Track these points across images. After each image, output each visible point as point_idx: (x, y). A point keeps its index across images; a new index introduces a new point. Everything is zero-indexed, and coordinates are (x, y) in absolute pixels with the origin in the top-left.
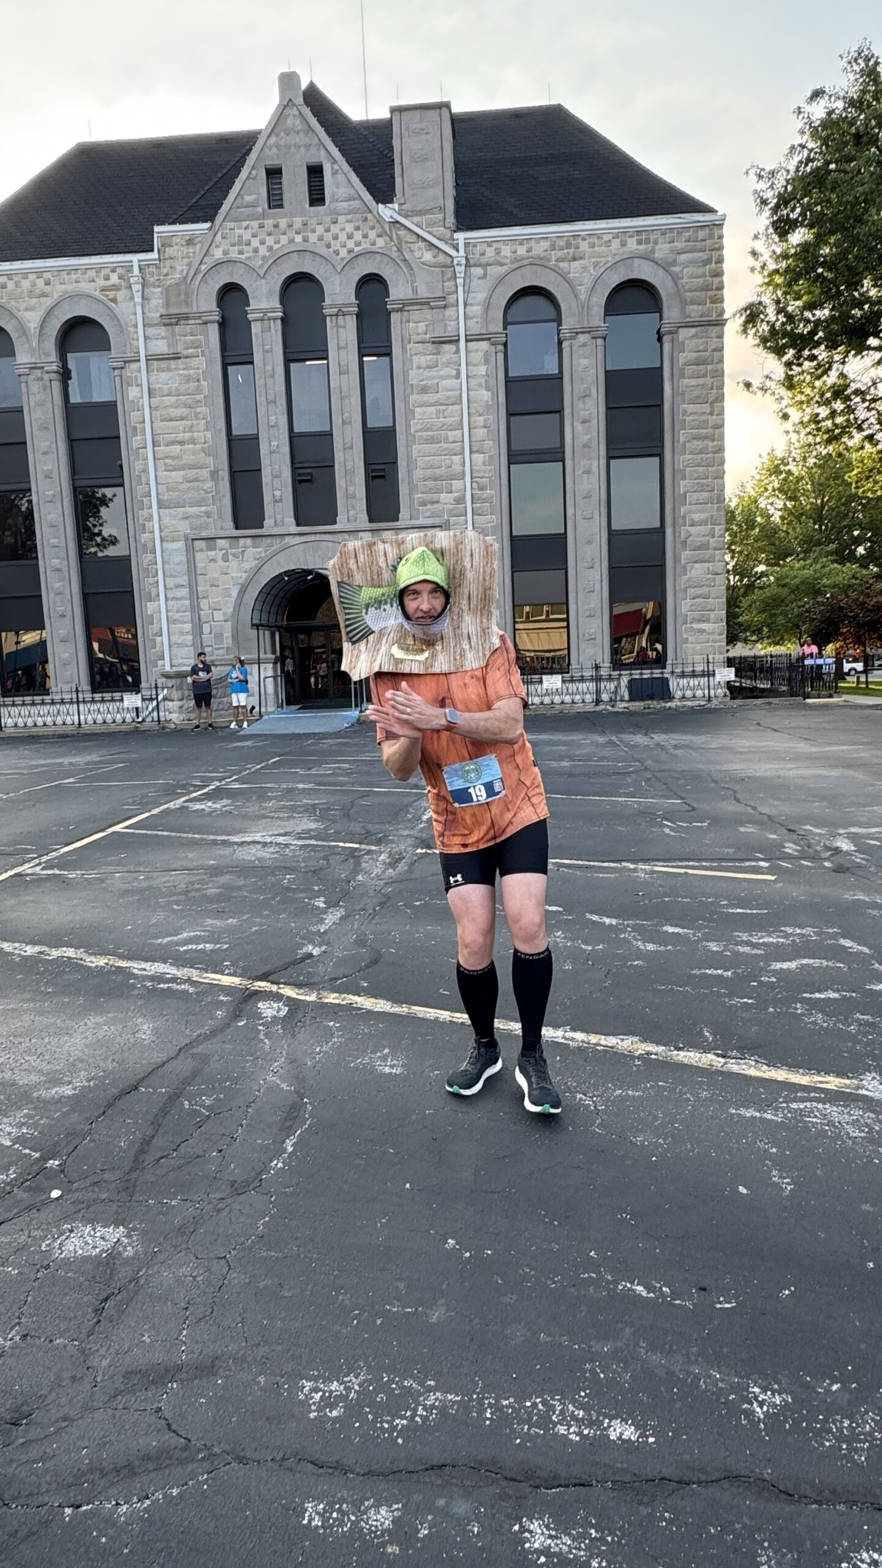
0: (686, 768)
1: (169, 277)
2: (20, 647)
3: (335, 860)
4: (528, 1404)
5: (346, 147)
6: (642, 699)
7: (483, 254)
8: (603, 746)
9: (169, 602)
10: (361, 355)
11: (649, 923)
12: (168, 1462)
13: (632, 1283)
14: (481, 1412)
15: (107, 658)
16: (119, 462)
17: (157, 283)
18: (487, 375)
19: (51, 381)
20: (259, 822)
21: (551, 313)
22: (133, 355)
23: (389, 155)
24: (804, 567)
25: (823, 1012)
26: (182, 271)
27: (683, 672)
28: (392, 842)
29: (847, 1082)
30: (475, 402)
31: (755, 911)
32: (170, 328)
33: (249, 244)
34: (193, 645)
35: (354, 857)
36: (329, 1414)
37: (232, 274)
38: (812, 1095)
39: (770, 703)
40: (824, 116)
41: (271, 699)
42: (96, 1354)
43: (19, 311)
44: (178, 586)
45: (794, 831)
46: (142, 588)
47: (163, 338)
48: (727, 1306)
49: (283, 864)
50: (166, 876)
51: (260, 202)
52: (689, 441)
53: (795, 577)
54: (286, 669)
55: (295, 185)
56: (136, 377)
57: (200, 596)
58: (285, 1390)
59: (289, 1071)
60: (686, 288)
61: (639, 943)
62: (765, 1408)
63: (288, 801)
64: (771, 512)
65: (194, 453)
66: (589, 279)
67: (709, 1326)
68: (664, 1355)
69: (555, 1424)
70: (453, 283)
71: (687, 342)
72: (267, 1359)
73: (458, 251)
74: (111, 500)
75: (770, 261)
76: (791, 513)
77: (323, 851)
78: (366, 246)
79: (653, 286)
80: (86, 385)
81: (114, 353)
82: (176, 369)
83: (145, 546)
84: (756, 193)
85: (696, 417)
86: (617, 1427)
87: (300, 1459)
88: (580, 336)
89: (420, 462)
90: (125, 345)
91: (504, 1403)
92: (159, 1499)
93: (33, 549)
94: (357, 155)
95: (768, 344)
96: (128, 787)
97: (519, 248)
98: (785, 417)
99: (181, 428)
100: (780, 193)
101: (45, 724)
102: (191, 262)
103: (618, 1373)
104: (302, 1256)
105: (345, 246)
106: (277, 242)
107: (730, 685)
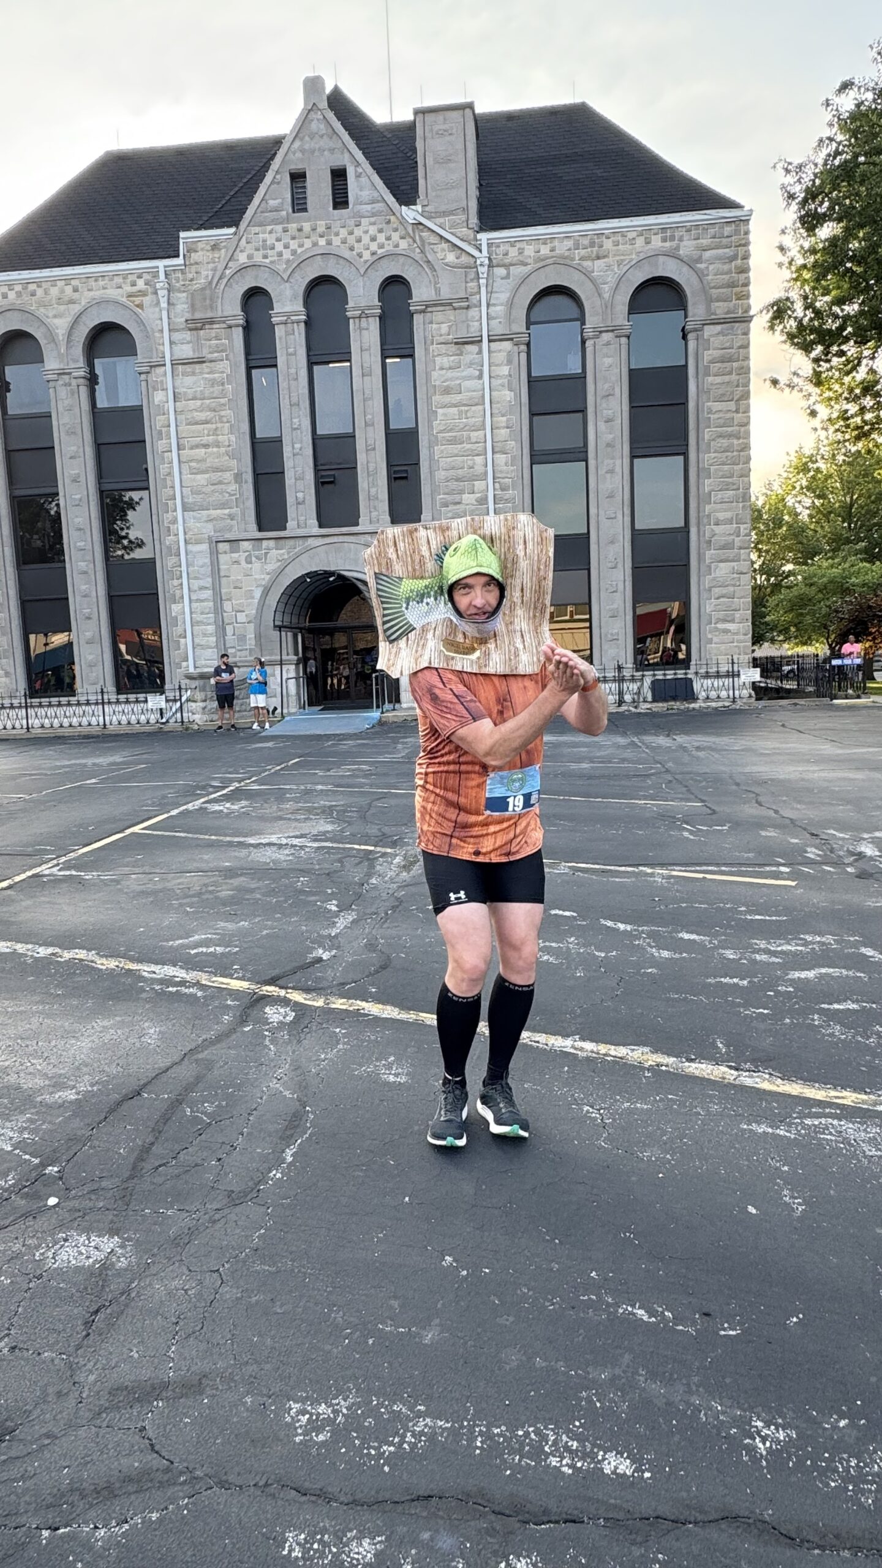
0: (708, 771)
1: (195, 282)
2: (48, 648)
3: (349, 863)
4: (520, 1433)
5: (369, 150)
6: (665, 700)
7: (506, 254)
8: (625, 747)
9: (193, 604)
10: (384, 357)
11: (664, 929)
12: (150, 1485)
13: (633, 1306)
14: (472, 1439)
15: (135, 659)
16: (144, 466)
17: (182, 289)
18: (510, 376)
19: (78, 386)
20: (276, 824)
21: (575, 312)
22: (159, 359)
23: (412, 157)
24: (832, 566)
25: (841, 1023)
26: (207, 276)
27: (707, 672)
28: (408, 844)
29: (865, 1097)
30: (498, 402)
31: (774, 918)
32: (195, 332)
33: (273, 248)
35: (369, 859)
36: (315, 1438)
37: (256, 277)
38: (827, 1110)
39: (796, 704)
40: (853, 107)
41: (293, 700)
42: (83, 1369)
43: (48, 317)
44: (202, 588)
45: (816, 835)
46: (167, 590)
47: (188, 343)
48: (731, 1333)
49: (297, 866)
50: (181, 877)
51: (285, 207)
52: (713, 440)
53: (824, 576)
54: (308, 670)
55: (319, 189)
56: (162, 382)
57: (223, 598)
58: (272, 1411)
59: (292, 1078)
60: (712, 285)
61: (654, 950)
62: (768, 1444)
63: (305, 803)
64: (798, 510)
65: (218, 456)
66: (612, 278)
67: (711, 1354)
68: (664, 1383)
69: (547, 1455)
70: (476, 284)
71: (712, 339)
72: (255, 1378)
73: (481, 251)
74: (137, 503)
75: (798, 256)
76: (819, 511)
77: (337, 853)
78: (389, 247)
79: (678, 284)
80: (112, 390)
81: (140, 358)
82: (201, 373)
83: (169, 548)
84: (783, 187)
85: (721, 415)
86: (612, 1460)
87: (283, 1486)
88: (604, 334)
89: (443, 463)
90: (151, 351)
91: (496, 1432)
92: (138, 1524)
93: (61, 552)
94: (381, 157)
95: (796, 340)
96: (147, 788)
97: (542, 247)
98: (813, 414)
99: (206, 432)
100: (807, 187)
101: (71, 726)
102: (216, 267)
103: (615, 1402)
104: (296, 1271)
105: (368, 249)
106: (301, 246)
107: (755, 686)
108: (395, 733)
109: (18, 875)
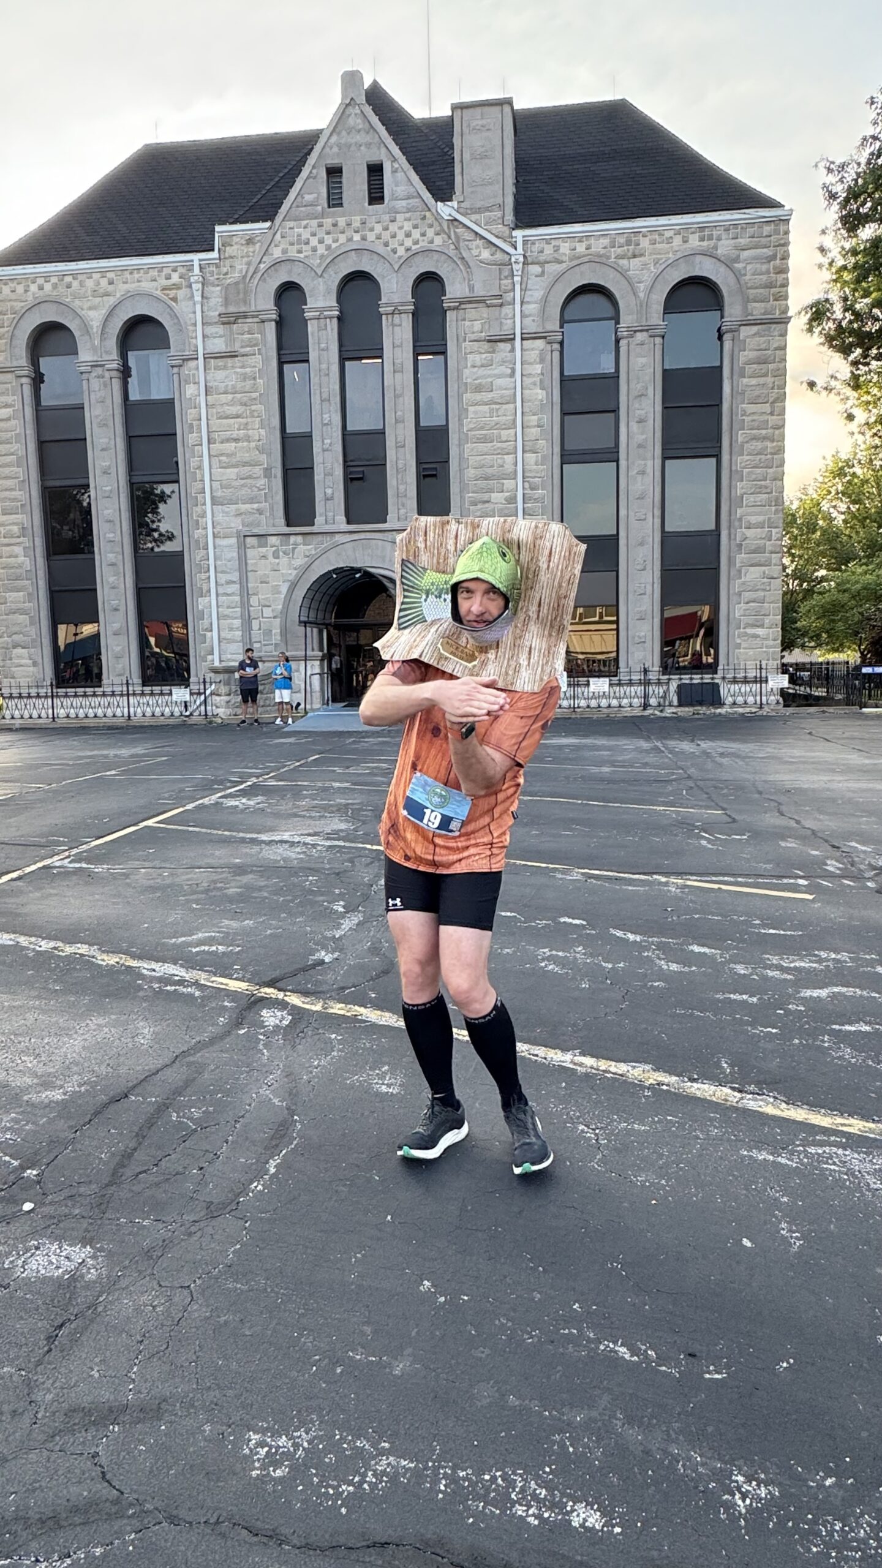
0: (730, 778)
1: (229, 276)
2: (78, 638)
3: (360, 863)
4: (487, 1477)
5: (406, 145)
6: (691, 705)
7: (542, 252)
8: (647, 751)
9: (220, 598)
10: (416, 354)
11: (675, 941)
12: (97, 1516)
13: (615, 1343)
14: (436, 1481)
15: (164, 652)
16: (175, 459)
17: (216, 282)
18: (542, 374)
19: (111, 378)
20: (290, 821)
21: (609, 311)
22: (191, 353)
23: (449, 153)
24: (866, 573)
25: (853, 1047)
26: (241, 271)
27: (735, 678)
29: (872, 1125)
30: (530, 401)
31: (789, 933)
32: (228, 326)
33: (307, 243)
34: (242, 641)
36: (272, 1473)
37: (290, 272)
38: (833, 1138)
39: (824, 712)
41: (317, 696)
42: (42, 1387)
43: (82, 309)
44: (229, 582)
45: (838, 848)
46: (194, 583)
47: (221, 337)
48: (717, 1376)
49: (307, 865)
50: (187, 874)
51: (320, 201)
52: (747, 442)
53: (857, 582)
55: (355, 184)
56: (194, 375)
57: (250, 593)
58: (230, 1441)
59: (283, 1085)
60: (749, 285)
61: (663, 962)
62: (748, 1501)
63: (321, 800)
64: (833, 516)
65: (249, 450)
66: (648, 277)
67: (694, 1399)
68: (641, 1429)
69: (513, 1504)
70: (510, 281)
71: (748, 340)
72: (216, 1405)
73: (516, 249)
74: (169, 496)
75: (839, 257)
76: (854, 517)
77: (349, 853)
78: (423, 244)
79: (715, 284)
80: (145, 382)
81: (173, 351)
82: (233, 367)
83: (197, 542)
84: (824, 186)
85: (755, 417)
86: (581, 1511)
87: (235, 1524)
88: (638, 334)
89: (472, 461)
90: (184, 344)
91: (461, 1475)
92: (81, 1559)
93: (91, 544)
94: (417, 153)
95: (834, 343)
96: (167, 781)
97: (578, 245)
98: (850, 417)
99: (236, 426)
100: (850, 186)
101: (96, 716)
102: (250, 261)
103: (589, 1448)
104: (269, 1290)
105: (402, 245)
106: (336, 241)
107: (783, 692)
109: (28, 866)
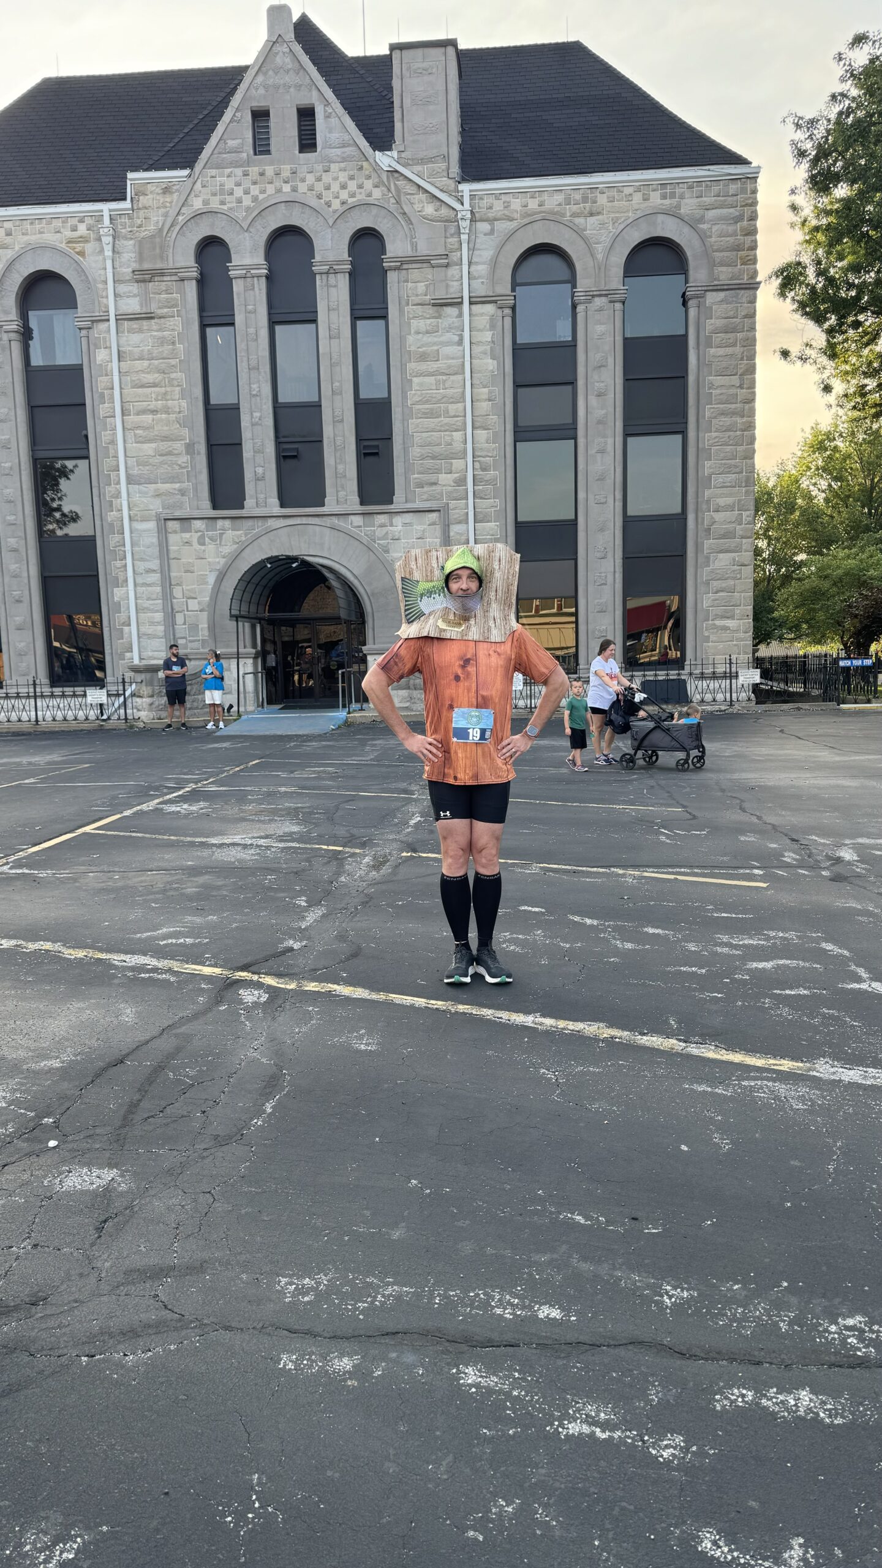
1: (143, 229)
3: (317, 862)
4: (472, 1294)
7: (491, 208)
9: (139, 589)
10: (354, 319)
11: (630, 924)
12: (166, 1329)
13: (573, 1213)
14: (432, 1297)
15: (64, 647)
16: (84, 432)
17: (129, 235)
18: (493, 342)
19: (9, 341)
20: (239, 825)
21: (565, 273)
22: (102, 314)
23: (388, 97)
24: (848, 557)
25: (791, 1007)
26: (157, 222)
27: (702, 673)
28: (377, 845)
29: (801, 1065)
30: (480, 372)
31: (740, 916)
32: (142, 284)
33: (232, 194)
34: (165, 636)
35: (337, 859)
36: (302, 1299)
37: (212, 226)
38: (765, 1075)
39: (799, 709)
40: (868, 62)
41: (251, 696)
42: (99, 1259)
44: (149, 571)
45: (797, 841)
46: (108, 571)
47: (135, 296)
48: (654, 1231)
49: (264, 865)
50: (139, 876)
51: (245, 148)
52: (715, 418)
53: (838, 567)
55: (284, 129)
56: (104, 338)
57: (173, 583)
58: (264, 1283)
59: (269, 1048)
60: (715, 247)
61: (618, 942)
62: (673, 1300)
63: (268, 804)
64: (813, 494)
65: (168, 423)
66: (607, 237)
67: (635, 1245)
68: (593, 1264)
69: (493, 1307)
70: (457, 240)
71: (714, 307)
72: (248, 1263)
73: (462, 204)
74: (72, 471)
75: (812, 216)
76: (836, 495)
77: (305, 853)
78: (361, 197)
79: (678, 246)
80: (49, 347)
81: (80, 311)
82: (149, 330)
83: (111, 525)
84: (794, 143)
85: (723, 390)
86: (545, 1310)
87: (277, 1328)
88: (596, 299)
89: (418, 438)
90: (93, 304)
91: (452, 1294)
92: (159, 1352)
94: (352, 96)
95: (808, 310)
96: (95, 788)
97: (530, 201)
98: (827, 389)
99: (154, 396)
100: (819, 144)
102: (167, 212)
104: (280, 1191)
105: (337, 197)
106: (263, 191)
107: (756, 688)
108: (362, 734)
